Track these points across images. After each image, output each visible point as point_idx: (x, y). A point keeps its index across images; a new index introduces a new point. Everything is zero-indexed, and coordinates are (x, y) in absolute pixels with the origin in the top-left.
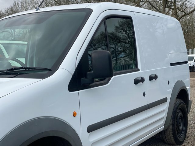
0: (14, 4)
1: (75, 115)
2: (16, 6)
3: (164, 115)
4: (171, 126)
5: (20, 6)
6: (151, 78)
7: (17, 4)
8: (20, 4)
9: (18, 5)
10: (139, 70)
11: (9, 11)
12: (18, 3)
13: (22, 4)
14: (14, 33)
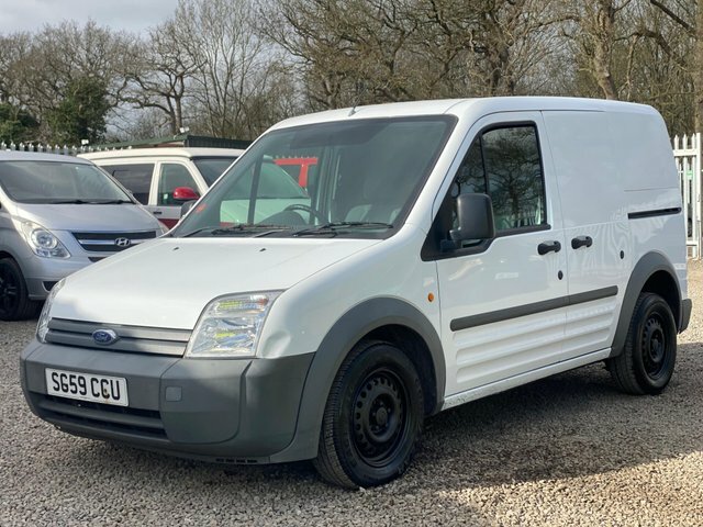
0: (180, 11)
1: (430, 298)
2: (185, 18)
3: (611, 323)
4: (629, 349)
5: (198, 19)
6: (576, 244)
7: (187, 13)
8: (198, 10)
9: (191, 14)
10: (549, 227)
11: (161, 36)
12: (191, 8)
13: (205, 11)
14: (179, 110)
